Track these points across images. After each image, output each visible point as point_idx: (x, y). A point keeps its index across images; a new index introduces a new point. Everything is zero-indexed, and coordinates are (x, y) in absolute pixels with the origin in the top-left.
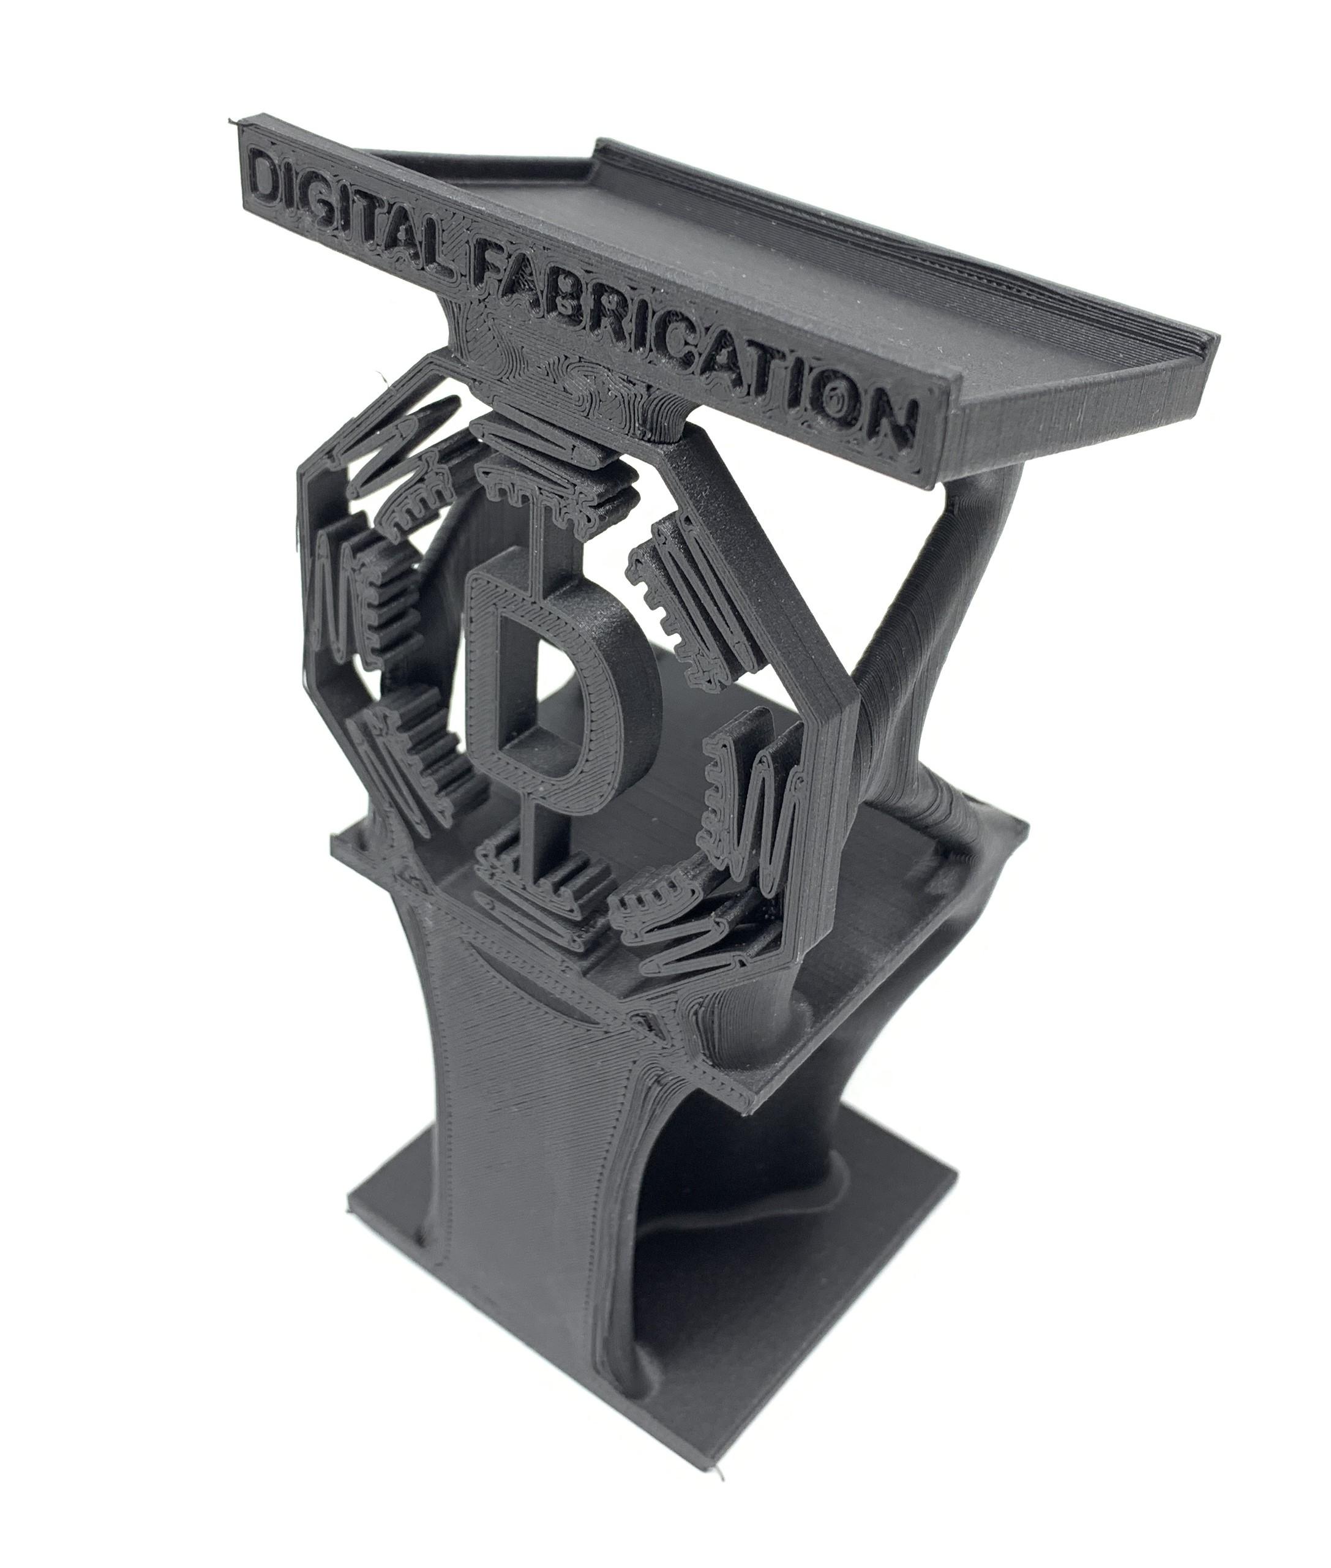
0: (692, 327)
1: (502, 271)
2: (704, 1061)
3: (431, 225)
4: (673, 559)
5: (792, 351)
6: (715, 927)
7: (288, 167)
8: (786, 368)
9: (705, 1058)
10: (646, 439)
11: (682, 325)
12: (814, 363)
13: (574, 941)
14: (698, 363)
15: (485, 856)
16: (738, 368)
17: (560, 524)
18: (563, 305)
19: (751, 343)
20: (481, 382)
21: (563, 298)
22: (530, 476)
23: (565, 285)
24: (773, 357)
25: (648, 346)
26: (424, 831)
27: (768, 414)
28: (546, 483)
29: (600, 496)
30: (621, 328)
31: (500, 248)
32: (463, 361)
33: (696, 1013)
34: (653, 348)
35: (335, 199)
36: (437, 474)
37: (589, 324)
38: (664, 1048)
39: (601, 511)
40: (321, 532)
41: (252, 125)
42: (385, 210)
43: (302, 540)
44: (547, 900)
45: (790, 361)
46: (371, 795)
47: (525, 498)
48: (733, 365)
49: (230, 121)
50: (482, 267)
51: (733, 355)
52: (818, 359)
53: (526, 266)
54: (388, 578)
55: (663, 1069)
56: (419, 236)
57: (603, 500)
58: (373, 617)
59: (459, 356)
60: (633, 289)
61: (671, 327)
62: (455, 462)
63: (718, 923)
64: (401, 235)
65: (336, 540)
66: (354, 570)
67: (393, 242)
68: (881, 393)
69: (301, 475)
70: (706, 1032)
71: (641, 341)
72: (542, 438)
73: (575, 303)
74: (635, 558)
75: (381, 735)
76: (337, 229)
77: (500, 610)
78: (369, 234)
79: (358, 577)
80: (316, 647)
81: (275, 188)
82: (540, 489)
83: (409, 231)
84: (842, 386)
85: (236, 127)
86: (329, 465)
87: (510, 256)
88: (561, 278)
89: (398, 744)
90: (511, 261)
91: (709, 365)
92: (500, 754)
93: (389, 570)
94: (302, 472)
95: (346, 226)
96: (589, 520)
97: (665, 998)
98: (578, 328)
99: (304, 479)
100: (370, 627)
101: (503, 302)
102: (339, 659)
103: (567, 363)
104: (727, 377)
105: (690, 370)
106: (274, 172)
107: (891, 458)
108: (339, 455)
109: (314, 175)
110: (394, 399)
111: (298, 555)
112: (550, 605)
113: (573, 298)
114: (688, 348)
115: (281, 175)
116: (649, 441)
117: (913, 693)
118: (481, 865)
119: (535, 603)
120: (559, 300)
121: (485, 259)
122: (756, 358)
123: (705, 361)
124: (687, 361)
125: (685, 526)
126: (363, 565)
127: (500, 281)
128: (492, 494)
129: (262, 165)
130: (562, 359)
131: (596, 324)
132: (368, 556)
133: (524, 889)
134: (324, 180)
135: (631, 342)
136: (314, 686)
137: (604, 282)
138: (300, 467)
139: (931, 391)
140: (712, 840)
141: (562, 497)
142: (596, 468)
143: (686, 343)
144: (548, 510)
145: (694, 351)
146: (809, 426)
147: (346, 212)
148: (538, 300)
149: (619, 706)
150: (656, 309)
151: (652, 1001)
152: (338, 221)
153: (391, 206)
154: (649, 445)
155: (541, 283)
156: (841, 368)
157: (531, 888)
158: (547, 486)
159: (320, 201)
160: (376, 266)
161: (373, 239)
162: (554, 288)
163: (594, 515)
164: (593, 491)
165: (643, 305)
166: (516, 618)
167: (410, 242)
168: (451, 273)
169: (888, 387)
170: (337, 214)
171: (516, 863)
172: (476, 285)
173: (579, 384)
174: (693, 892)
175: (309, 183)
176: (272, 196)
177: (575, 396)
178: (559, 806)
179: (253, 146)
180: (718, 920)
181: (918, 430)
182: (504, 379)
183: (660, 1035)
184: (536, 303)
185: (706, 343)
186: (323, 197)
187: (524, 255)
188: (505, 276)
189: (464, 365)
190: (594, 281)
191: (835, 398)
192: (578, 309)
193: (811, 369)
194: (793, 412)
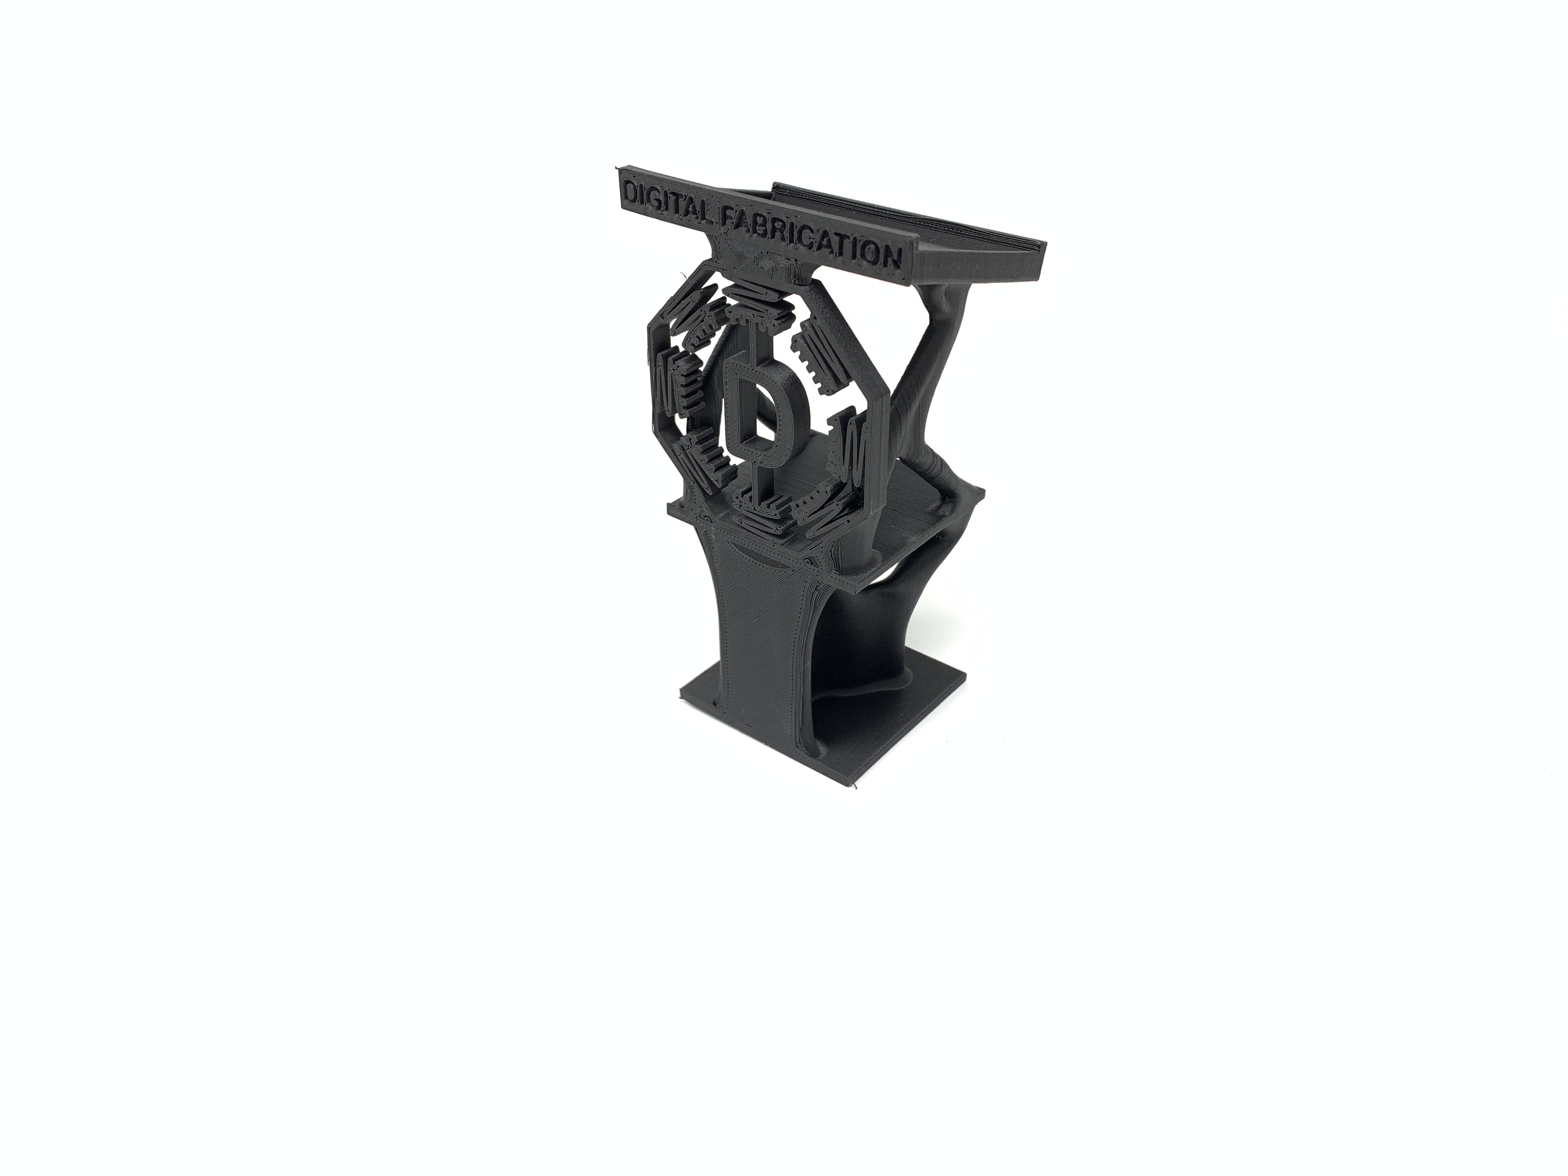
0: (812, 231)
1: (733, 218)
2: (835, 573)
3: (703, 202)
4: (810, 337)
5: (852, 235)
6: (836, 507)
7: (641, 186)
8: (850, 242)
9: (835, 572)
10: (796, 284)
11: (809, 231)
12: (861, 238)
13: (777, 530)
14: (815, 246)
15: (737, 498)
16: (831, 246)
17: (762, 330)
18: (759, 230)
19: (836, 234)
20: (726, 270)
21: (759, 226)
22: (749, 310)
23: (760, 220)
24: (845, 239)
25: (794, 242)
26: (709, 492)
27: (844, 264)
28: (755, 312)
29: (778, 314)
30: (783, 236)
31: (733, 209)
32: (718, 261)
33: (831, 551)
34: (797, 242)
35: (662, 198)
36: (709, 316)
37: (770, 236)
38: (818, 572)
39: (779, 321)
40: (659, 354)
41: (625, 169)
42: (683, 199)
43: (650, 360)
44: (765, 512)
45: (851, 239)
46: (685, 479)
47: (747, 320)
48: (829, 246)
49: (616, 168)
50: (725, 218)
51: (829, 240)
52: (862, 236)
53: (743, 216)
54: (689, 372)
55: (818, 582)
56: (698, 209)
57: (779, 316)
58: (683, 391)
59: (716, 260)
60: (788, 218)
61: (803, 232)
62: (717, 311)
63: (837, 505)
64: (691, 209)
65: (665, 358)
66: (674, 370)
67: (687, 213)
68: (887, 247)
69: (649, 328)
70: (836, 560)
71: (791, 241)
72: (753, 291)
73: (764, 228)
74: (794, 340)
75: (688, 449)
76: (663, 211)
77: (739, 376)
78: (677, 211)
79: (676, 373)
80: (658, 411)
81: (636, 197)
82: (753, 315)
83: (694, 207)
84: (872, 247)
85: (617, 170)
86: (661, 321)
87: (736, 211)
88: (758, 217)
89: (696, 451)
90: (737, 213)
91: (819, 248)
92: (741, 446)
93: (690, 368)
94: (650, 326)
95: (667, 209)
96: (774, 326)
97: (817, 547)
98: (766, 239)
99: (650, 329)
100: (682, 396)
101: (734, 232)
102: (669, 415)
103: (762, 255)
104: (827, 251)
105: (812, 250)
106: (635, 189)
107: (893, 274)
108: (666, 315)
109: (652, 189)
110: (689, 285)
111: (648, 367)
112: (760, 369)
113: (763, 226)
114: (811, 240)
115: (638, 190)
116: (797, 285)
117: (919, 406)
118: (736, 503)
119: (753, 369)
120: (757, 228)
121: (726, 214)
122: (838, 240)
123: (818, 245)
124: (810, 246)
125: (814, 320)
126: (678, 366)
127: (733, 223)
128: (733, 321)
129: (630, 187)
130: (760, 253)
131: (773, 236)
132: (681, 362)
133: (755, 509)
134: (658, 190)
135: (787, 242)
136: (657, 430)
137: (775, 217)
138: (649, 324)
139: (906, 243)
140: (833, 465)
141: (762, 317)
142: (776, 301)
143: (810, 238)
144: (757, 324)
145: (814, 241)
146: (861, 266)
147: (666, 203)
148: (749, 229)
149: (791, 411)
150: (797, 225)
151: (812, 550)
152: (663, 207)
153: (686, 197)
154: (798, 286)
155: (749, 221)
156: (872, 239)
157: (758, 508)
158: (756, 313)
159: (655, 199)
160: (680, 225)
161: (678, 213)
162: (755, 223)
163: (776, 323)
164: (775, 312)
165: (792, 224)
166: (744, 378)
167: (694, 212)
168: (712, 223)
169: (889, 244)
170: (663, 204)
171: (751, 498)
172: (723, 226)
173: (767, 264)
174: (826, 492)
175: (650, 192)
176: (634, 201)
177: (766, 269)
178: (767, 465)
179: (625, 179)
180: (837, 503)
181: (902, 261)
182: (736, 267)
183: (816, 566)
184: (748, 231)
185: (818, 237)
186: (656, 197)
187: (743, 210)
188: (735, 221)
189: (719, 263)
190: (771, 217)
191: (870, 252)
192: (766, 231)
193: (860, 241)
194: (854, 261)
